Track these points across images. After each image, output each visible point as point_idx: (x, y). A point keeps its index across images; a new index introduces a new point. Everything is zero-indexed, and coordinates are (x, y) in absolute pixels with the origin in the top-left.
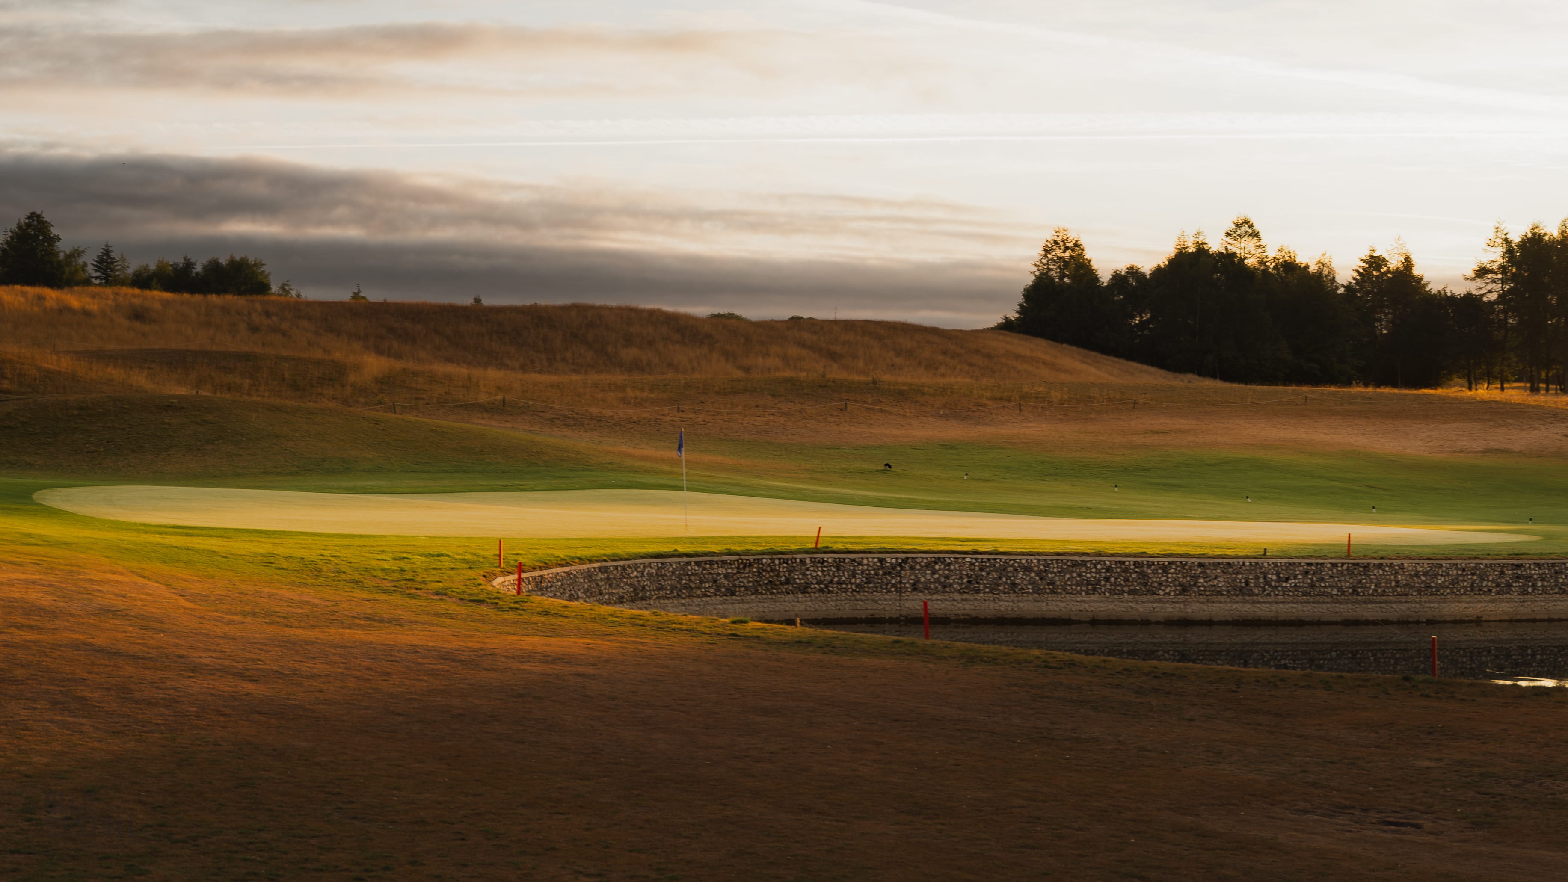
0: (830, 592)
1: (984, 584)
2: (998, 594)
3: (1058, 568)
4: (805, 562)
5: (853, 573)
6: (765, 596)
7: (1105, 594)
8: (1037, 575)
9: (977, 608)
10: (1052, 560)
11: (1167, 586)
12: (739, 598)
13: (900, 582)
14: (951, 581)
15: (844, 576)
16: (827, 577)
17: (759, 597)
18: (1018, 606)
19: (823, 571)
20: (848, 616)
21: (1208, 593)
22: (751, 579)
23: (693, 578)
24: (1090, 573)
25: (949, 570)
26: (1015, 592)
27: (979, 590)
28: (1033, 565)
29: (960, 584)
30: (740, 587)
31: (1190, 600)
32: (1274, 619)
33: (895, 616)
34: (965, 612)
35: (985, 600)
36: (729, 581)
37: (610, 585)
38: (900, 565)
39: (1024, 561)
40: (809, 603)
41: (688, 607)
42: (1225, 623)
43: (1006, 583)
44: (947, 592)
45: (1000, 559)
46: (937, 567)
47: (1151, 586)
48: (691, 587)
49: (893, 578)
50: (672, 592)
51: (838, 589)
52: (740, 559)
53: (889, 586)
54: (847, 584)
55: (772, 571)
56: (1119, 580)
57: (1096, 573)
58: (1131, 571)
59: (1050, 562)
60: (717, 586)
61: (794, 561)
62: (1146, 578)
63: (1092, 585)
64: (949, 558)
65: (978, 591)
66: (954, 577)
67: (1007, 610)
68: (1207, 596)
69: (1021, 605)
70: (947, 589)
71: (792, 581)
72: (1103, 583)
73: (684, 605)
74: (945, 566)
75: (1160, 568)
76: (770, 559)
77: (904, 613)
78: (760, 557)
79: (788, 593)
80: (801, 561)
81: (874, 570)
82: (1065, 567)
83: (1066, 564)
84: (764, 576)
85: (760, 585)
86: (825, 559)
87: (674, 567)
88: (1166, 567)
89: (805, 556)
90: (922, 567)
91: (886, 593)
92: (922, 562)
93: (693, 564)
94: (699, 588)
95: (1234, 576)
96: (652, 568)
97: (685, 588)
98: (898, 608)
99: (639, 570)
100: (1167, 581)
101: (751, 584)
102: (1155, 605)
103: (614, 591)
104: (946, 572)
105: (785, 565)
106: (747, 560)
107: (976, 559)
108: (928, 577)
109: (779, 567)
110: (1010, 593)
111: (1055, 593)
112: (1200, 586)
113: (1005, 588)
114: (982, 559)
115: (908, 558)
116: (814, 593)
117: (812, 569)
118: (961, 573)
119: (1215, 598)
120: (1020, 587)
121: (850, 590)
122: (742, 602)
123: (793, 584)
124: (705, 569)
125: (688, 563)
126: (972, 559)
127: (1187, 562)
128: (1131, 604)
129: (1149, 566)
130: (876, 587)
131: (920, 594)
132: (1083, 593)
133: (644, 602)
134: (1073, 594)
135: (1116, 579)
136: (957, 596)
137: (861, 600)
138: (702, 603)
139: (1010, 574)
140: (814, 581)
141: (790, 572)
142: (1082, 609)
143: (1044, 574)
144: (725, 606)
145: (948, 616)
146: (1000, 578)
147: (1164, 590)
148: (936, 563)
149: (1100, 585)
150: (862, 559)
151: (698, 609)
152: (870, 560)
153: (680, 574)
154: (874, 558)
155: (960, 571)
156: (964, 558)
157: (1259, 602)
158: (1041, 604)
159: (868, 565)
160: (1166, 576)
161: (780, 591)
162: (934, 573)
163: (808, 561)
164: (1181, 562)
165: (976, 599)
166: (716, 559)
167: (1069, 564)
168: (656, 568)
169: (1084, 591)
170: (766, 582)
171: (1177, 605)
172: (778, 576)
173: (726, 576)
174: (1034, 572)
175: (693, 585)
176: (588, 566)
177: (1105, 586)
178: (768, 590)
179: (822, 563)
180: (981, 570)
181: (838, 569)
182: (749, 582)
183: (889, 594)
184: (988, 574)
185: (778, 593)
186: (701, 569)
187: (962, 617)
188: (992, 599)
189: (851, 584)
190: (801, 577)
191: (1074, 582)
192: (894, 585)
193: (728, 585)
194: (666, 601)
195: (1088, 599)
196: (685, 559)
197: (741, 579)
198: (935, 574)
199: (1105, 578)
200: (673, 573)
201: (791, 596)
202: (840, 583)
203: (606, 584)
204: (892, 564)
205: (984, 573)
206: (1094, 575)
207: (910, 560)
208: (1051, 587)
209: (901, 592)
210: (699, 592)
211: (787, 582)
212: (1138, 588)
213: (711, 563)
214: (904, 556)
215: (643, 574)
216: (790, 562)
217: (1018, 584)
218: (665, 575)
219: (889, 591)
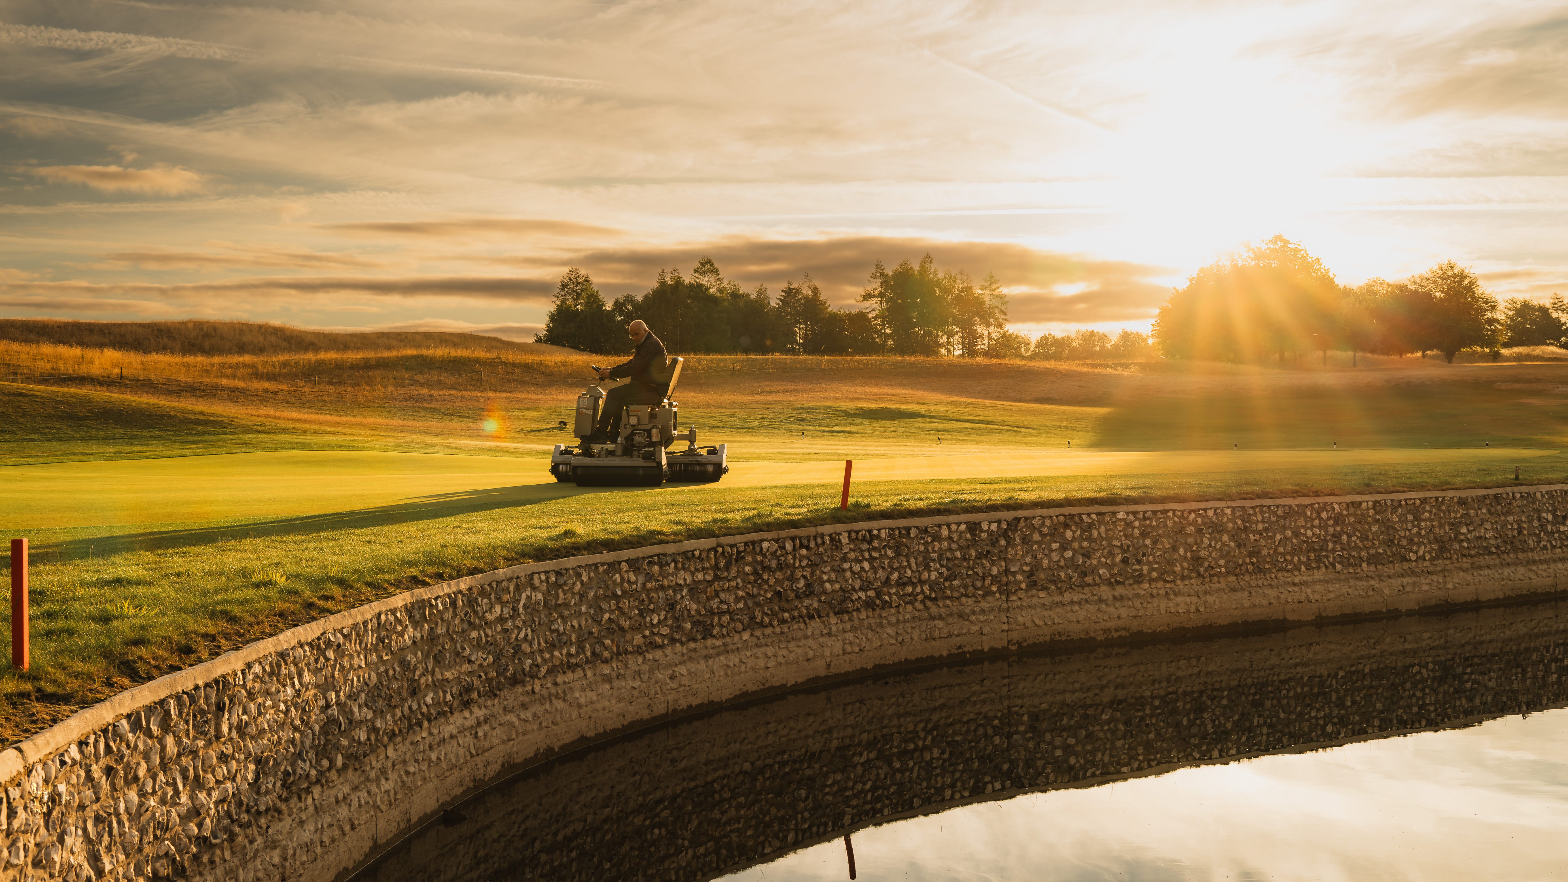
0: (886, 605)
1: (1149, 563)
2: (1174, 581)
3: (1263, 521)
4: (840, 541)
5: (925, 558)
6: (768, 631)
7: (1334, 567)
8: (1232, 538)
9: (1141, 613)
10: (1253, 508)
11: (1419, 544)
12: (718, 643)
13: (1007, 571)
14: (1095, 562)
15: (909, 565)
16: (881, 574)
17: (758, 633)
18: (1206, 602)
19: (871, 559)
20: (919, 655)
21: (1473, 552)
22: (741, 593)
23: (625, 604)
24: (1313, 527)
25: (1090, 539)
26: (1199, 575)
27: (1141, 575)
28: (1225, 519)
29: (1109, 567)
30: (721, 613)
31: (1450, 567)
32: (1553, 590)
33: (999, 645)
34: (1120, 623)
35: (1152, 596)
36: (698, 602)
37: (437, 661)
38: (1005, 534)
39: (1210, 513)
40: (850, 636)
41: (616, 684)
42: (1495, 604)
43: (1185, 558)
44: (1089, 585)
45: (1174, 511)
46: (1069, 534)
47: (1398, 545)
48: (622, 629)
49: (993, 563)
50: (581, 649)
51: (901, 597)
52: (719, 545)
53: (988, 582)
54: (914, 585)
55: (780, 567)
56: (1354, 538)
57: (1320, 527)
58: (1370, 520)
59: (1251, 512)
60: (676, 619)
61: (819, 541)
62: (1391, 532)
63: (1315, 550)
64: (1089, 515)
65: (1139, 579)
66: (1098, 554)
67: (1188, 612)
68: (1472, 556)
69: (1210, 599)
70: (1089, 579)
71: (817, 589)
72: (1331, 545)
73: (607, 679)
74: (1083, 531)
75: (1409, 512)
76: (777, 541)
77: (1015, 636)
78: (755, 536)
79: (811, 617)
80: (832, 539)
81: (960, 548)
82: (1274, 519)
83: (1275, 513)
84: (767, 582)
85: (758, 604)
86: (875, 532)
87: (585, 578)
88: (1417, 508)
89: (839, 527)
90: (1043, 535)
91: (984, 596)
92: (1043, 524)
93: (624, 566)
94: (637, 629)
95: (1503, 518)
96: (534, 588)
97: (610, 632)
98: (1005, 627)
99: (506, 597)
100: (1419, 533)
101: (741, 605)
102: (1405, 580)
103: (448, 675)
104: (1085, 544)
105: (804, 552)
106: (732, 546)
107: (1135, 513)
108: (1055, 556)
109: (794, 558)
110: (1191, 578)
111: (1261, 571)
112: (1462, 541)
113: (1183, 568)
114: (1145, 512)
115: (1018, 520)
116: (858, 610)
117: (852, 555)
118: (1110, 545)
119: (1481, 561)
120: (1206, 564)
121: (920, 597)
122: (726, 650)
123: (818, 596)
124: (650, 577)
125: (614, 566)
126: (1127, 513)
127: (1443, 498)
128: (1373, 582)
129: (1394, 510)
130: (966, 587)
131: (1042, 594)
132: (1303, 568)
133: (519, 689)
134: (1288, 571)
135: (1349, 537)
136: (1105, 591)
137: (940, 617)
138: (645, 668)
139: (1191, 540)
140: (858, 584)
141: (813, 565)
142: (1303, 598)
143: (1243, 535)
144: (692, 666)
145: (1092, 634)
146: (1175, 549)
147: (1416, 552)
148: (1066, 526)
149: (1327, 551)
150: (939, 526)
151: (637, 684)
152: (954, 527)
153: (596, 597)
154: (959, 524)
155: (1109, 539)
156: (1114, 513)
157: (1534, 562)
158: (1239, 594)
159: (950, 538)
160: (1418, 526)
161: (796, 613)
162: (1063, 548)
163: (844, 539)
164: (1437, 499)
165: (1137, 595)
166: (671, 549)
167: (1280, 512)
168: (544, 587)
169: (1303, 563)
170: (769, 595)
171: (1435, 578)
172: (792, 579)
173: (694, 590)
174: (1228, 532)
175: (626, 624)
176: (377, 606)
177: (1334, 550)
178: (774, 614)
179: (869, 542)
180: (1144, 535)
181: (897, 549)
182: (738, 599)
183: (989, 598)
184: (1155, 542)
185: (793, 618)
186: (641, 579)
187: (1115, 635)
188: (1162, 592)
189: (922, 582)
190: (833, 575)
191: (1289, 548)
192: (995, 579)
193: (698, 612)
194: (570, 675)
195: (1310, 579)
196: (607, 556)
197: (722, 595)
198: (1066, 549)
199: (1333, 535)
200: (582, 596)
201: (816, 624)
202: (901, 584)
203: (426, 656)
204: (990, 533)
205: (1148, 542)
206: (1317, 531)
207: (1022, 524)
208: (1254, 560)
209: (1008, 594)
210: (638, 640)
211: (809, 591)
212: (1381, 551)
213: (661, 560)
214: (1010, 515)
215: (515, 609)
216: (812, 545)
217: (1204, 559)
218: (566, 605)
219: (988, 593)
